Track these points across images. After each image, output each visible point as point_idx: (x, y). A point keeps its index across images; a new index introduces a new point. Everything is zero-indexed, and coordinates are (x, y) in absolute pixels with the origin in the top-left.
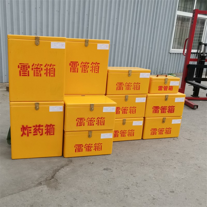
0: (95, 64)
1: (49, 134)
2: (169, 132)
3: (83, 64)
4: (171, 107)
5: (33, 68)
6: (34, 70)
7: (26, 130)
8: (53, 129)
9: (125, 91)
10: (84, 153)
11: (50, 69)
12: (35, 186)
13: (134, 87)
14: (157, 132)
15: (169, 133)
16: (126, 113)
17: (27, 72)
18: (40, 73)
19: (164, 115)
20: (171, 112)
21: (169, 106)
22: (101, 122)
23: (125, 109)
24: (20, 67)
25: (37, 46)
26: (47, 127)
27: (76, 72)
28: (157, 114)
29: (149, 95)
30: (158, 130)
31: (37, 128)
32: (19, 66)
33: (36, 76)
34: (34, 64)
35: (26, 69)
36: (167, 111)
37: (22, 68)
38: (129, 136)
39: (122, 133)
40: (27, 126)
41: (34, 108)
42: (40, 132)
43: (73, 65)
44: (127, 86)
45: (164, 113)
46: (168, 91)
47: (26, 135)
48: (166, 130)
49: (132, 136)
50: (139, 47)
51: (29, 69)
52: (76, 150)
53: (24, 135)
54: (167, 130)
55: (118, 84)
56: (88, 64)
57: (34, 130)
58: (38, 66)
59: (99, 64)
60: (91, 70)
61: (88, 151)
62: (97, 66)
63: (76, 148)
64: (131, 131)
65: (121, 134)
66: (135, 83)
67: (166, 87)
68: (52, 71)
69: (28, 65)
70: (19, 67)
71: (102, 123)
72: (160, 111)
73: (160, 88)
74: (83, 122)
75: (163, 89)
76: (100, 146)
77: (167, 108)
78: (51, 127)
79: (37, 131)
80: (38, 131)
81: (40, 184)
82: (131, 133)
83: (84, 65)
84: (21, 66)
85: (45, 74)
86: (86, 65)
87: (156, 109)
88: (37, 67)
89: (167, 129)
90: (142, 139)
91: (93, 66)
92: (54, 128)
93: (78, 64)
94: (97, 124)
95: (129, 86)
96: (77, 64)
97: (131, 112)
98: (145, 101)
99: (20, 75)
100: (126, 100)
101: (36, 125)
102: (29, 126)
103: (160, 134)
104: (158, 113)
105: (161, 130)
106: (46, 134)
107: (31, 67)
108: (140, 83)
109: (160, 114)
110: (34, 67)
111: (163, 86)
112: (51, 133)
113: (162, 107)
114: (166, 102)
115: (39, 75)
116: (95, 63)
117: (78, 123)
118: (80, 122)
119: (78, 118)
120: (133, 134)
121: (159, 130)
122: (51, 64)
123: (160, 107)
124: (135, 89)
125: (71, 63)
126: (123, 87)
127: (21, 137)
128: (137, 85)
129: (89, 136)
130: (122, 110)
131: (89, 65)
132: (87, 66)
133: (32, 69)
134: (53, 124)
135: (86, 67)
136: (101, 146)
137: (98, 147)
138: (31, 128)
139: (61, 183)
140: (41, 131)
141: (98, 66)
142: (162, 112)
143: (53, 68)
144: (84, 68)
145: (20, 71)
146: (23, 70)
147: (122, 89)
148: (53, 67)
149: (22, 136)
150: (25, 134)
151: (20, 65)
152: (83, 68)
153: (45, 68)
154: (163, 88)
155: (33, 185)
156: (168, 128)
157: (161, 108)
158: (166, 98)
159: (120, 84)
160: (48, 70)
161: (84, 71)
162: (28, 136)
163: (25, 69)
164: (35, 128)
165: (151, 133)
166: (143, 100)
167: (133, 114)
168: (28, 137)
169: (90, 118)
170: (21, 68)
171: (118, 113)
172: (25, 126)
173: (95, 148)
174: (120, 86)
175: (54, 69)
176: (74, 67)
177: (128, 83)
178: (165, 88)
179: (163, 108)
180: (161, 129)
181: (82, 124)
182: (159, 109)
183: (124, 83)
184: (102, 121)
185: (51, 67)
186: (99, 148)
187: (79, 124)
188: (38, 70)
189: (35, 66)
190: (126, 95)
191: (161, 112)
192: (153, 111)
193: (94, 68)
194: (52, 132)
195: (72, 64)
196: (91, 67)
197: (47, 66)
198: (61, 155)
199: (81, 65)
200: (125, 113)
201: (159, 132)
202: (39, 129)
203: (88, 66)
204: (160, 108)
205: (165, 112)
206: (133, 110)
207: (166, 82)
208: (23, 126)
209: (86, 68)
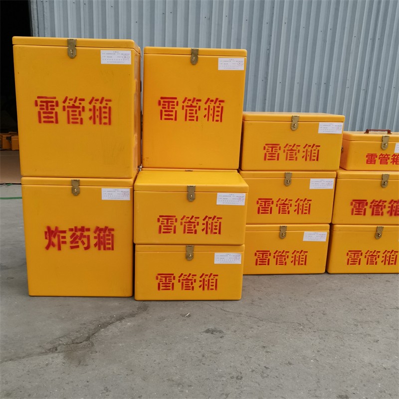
0: (215, 103)
1: (102, 247)
2: (391, 259)
3: (187, 101)
4: (395, 202)
5: (66, 107)
6: (68, 111)
7: (54, 237)
8: (110, 237)
9: (283, 163)
10: (178, 292)
11: (100, 107)
12: (41, 354)
13: (305, 152)
14: (362, 258)
15: (393, 262)
16: (287, 212)
17: (53, 115)
18: (79, 117)
19: (378, 219)
20: (395, 215)
21: (392, 200)
22: (214, 227)
23: (286, 203)
24: (39, 103)
25: (71, 60)
26: (98, 232)
27: (172, 119)
28: (362, 216)
29: (342, 173)
30: (364, 255)
31: (78, 233)
32: (36, 102)
33: (73, 123)
34: (66, 98)
35: (51, 109)
36: (385, 210)
37: (43, 105)
38: (295, 264)
39: (279, 257)
40: (57, 228)
41: (70, 191)
42: (83, 243)
43: (167, 104)
44: (289, 152)
45: (379, 215)
46: (390, 165)
47: (56, 247)
48: (384, 255)
49: (302, 264)
50: (382, 88)
51: (57, 109)
52: (159, 284)
53: (51, 248)
54: (388, 255)
55: (267, 148)
56: (198, 102)
57: (71, 237)
58: (75, 101)
59: (222, 101)
60: (205, 116)
61: (185, 289)
62: (218, 107)
63: (160, 281)
64: (298, 254)
65: (277, 259)
66: (307, 145)
67: (384, 157)
68: (105, 113)
69: (54, 100)
70: (36, 105)
71: (216, 229)
72: (369, 211)
73: (371, 159)
74: (173, 225)
75: (378, 161)
76: (214, 281)
77: (385, 204)
78: (107, 233)
79: (77, 240)
80: (80, 239)
81: (54, 349)
82: (301, 257)
83: (189, 104)
84: (41, 102)
85: (90, 118)
86: (194, 104)
87: (359, 206)
88: (73, 105)
89: (386, 253)
90: (327, 272)
91: (209, 106)
92: (113, 236)
93: (177, 102)
94: (203, 230)
95: (294, 152)
96: (174, 102)
97: (300, 211)
98: (332, 187)
99: (40, 122)
100: (287, 182)
101: (76, 228)
102: (61, 229)
103: (369, 263)
104: (364, 214)
105: (372, 255)
106: (97, 247)
107: (61, 105)
108: (319, 146)
109: (368, 217)
110: (66, 104)
111: (378, 155)
112: (108, 246)
113: (374, 201)
114: (383, 189)
115: (79, 121)
116: (214, 100)
117: (162, 228)
118: (166, 224)
119: (160, 216)
120: (304, 260)
121: (368, 254)
122: (103, 99)
123: (369, 201)
124: (308, 158)
125: (162, 101)
126: (278, 154)
127: (44, 249)
128: (313, 149)
129: (188, 257)
130: (279, 205)
131: (201, 104)
132: (196, 107)
133: (64, 109)
134: (110, 227)
135: (194, 109)
136: (216, 280)
137: (209, 282)
138: (64, 232)
139: (97, 352)
140: (85, 240)
141: (221, 106)
142: (375, 213)
143: (108, 106)
144: (190, 110)
145: (39, 113)
146: (45, 111)
147: (278, 159)
148: (107, 104)
149: (47, 248)
150: (54, 245)
151: (39, 100)
152: (188, 112)
153: (91, 107)
154: (377, 159)
155: (39, 350)
156: (389, 252)
157: (371, 203)
158: (383, 181)
159: (272, 148)
160: (97, 110)
161: (190, 117)
162: (59, 249)
163: (49, 108)
164: (74, 234)
165: (348, 260)
166: (327, 184)
167: (304, 215)
168: (60, 251)
169: (188, 218)
170: (41, 105)
171: (269, 212)
172: (53, 229)
173: (202, 283)
174: (272, 151)
175: (110, 108)
176: (169, 108)
177: (290, 146)
178: (384, 159)
179: (377, 203)
180: (371, 253)
181: (171, 229)
182: (366, 207)
183: (282, 146)
184: (214, 224)
185: (104, 104)
186: (210, 284)
187: (164, 229)
188: (76, 111)
189: (69, 103)
190: (287, 172)
191: (373, 214)
192: (353, 210)
193: (211, 112)
194: (109, 244)
195: (164, 102)
196: (205, 109)
197: (94, 102)
198: (129, 294)
199: (183, 104)
200: (284, 212)
201: (368, 258)
202: (82, 236)
203: (199, 107)
204: (369, 204)
205: (382, 214)
206: (304, 207)
207: (385, 144)
208: (49, 228)
209: (194, 112)
